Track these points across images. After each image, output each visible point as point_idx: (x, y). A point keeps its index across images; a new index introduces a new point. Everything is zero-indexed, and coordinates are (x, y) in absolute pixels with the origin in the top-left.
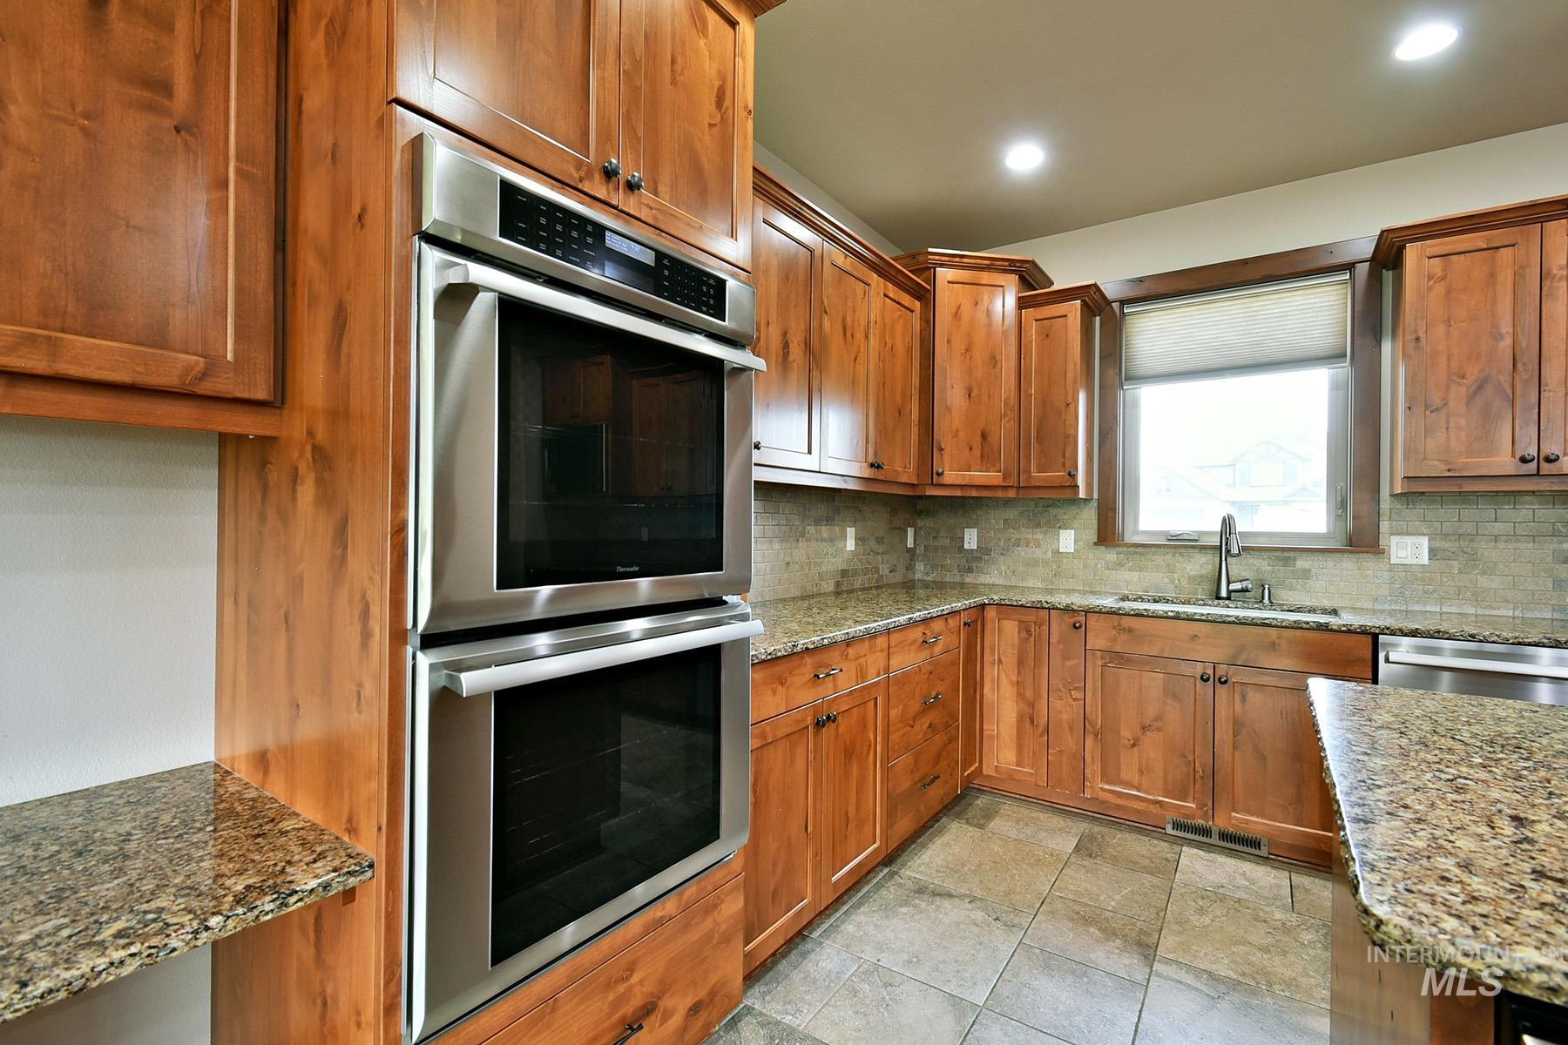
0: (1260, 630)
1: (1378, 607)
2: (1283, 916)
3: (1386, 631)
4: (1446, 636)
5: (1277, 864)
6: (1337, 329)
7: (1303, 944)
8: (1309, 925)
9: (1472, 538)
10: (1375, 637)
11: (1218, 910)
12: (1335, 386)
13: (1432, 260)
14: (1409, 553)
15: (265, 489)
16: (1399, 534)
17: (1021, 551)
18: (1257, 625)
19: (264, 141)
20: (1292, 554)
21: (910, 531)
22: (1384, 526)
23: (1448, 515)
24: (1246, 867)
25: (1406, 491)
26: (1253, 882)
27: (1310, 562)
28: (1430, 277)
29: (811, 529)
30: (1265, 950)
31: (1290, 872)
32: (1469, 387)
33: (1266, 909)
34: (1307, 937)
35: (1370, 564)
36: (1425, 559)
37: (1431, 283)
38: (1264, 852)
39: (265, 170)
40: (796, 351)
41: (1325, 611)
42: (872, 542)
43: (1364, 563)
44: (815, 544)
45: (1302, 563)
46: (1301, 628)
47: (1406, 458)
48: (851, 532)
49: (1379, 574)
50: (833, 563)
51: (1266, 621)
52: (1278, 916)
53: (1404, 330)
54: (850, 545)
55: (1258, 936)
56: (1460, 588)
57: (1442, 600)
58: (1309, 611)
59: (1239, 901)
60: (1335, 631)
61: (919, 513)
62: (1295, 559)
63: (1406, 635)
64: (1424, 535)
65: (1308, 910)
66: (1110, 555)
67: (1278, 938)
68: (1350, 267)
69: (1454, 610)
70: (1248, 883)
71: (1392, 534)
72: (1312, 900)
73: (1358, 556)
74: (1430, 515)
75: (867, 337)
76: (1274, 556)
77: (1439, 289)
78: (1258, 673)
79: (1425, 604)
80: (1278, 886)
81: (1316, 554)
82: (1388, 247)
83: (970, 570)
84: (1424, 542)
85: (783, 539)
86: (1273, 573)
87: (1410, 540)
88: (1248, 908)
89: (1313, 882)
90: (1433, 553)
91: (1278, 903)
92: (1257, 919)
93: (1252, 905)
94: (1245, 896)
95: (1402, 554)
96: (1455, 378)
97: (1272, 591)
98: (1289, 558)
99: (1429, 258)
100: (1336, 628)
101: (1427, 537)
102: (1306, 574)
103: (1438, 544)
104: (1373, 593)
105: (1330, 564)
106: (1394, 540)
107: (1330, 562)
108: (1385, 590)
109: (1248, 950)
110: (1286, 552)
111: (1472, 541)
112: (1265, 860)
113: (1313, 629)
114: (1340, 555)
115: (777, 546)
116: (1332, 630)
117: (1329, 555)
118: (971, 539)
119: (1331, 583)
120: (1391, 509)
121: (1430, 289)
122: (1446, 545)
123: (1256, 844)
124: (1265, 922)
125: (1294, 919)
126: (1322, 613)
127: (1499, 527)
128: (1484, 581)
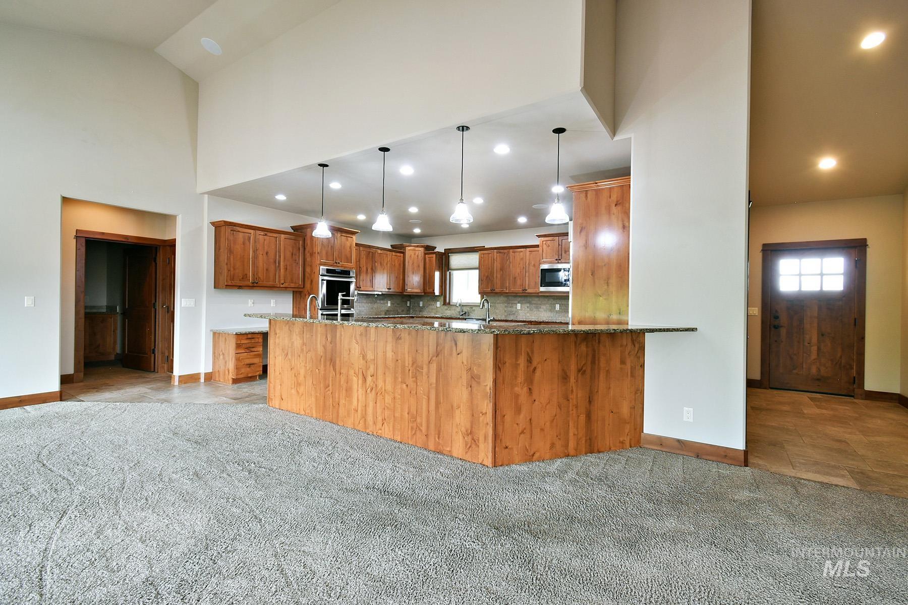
15: (301, 296)
17: (431, 307)
19: (303, 263)
21: (408, 302)
23: (492, 299)
29: (378, 301)
32: (486, 277)
39: (303, 266)
40: (369, 270)
42: (396, 304)
44: (379, 304)
45: (474, 308)
48: (389, 302)
50: (384, 308)
54: (389, 305)
56: (493, 312)
61: (411, 298)
66: (446, 307)
75: (387, 264)
76: (470, 307)
77: (483, 260)
83: (421, 311)
85: (371, 303)
86: (470, 310)
96: (484, 275)
98: (472, 307)
102: (474, 310)
111: (495, 304)
115: (369, 304)
118: (421, 305)
119: (477, 312)
121: (481, 260)
122: (492, 305)
127: (498, 301)
128: (497, 311)
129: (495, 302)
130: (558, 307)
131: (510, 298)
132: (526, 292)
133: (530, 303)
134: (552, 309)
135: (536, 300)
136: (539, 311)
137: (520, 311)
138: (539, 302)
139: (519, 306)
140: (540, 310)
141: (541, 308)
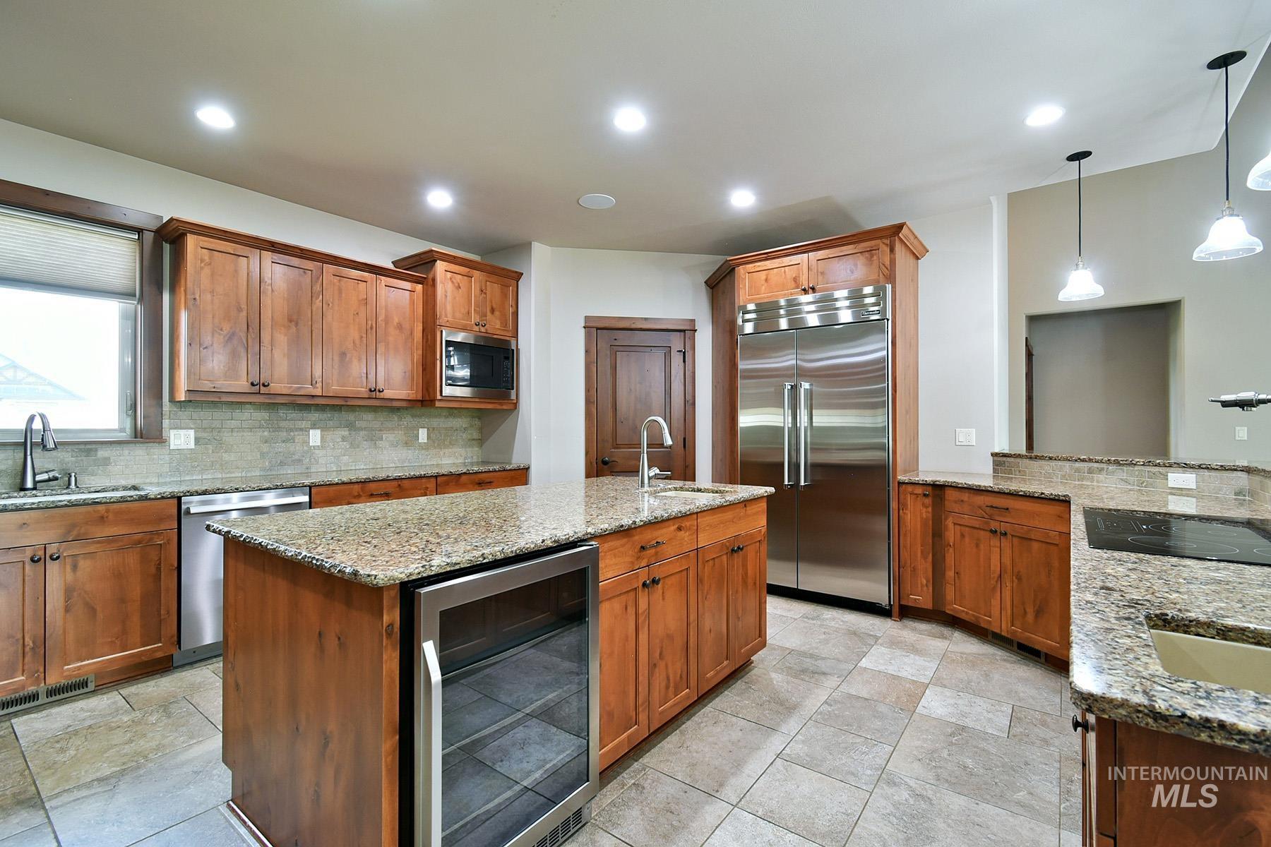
0: (90, 508)
1: (162, 480)
2: (130, 717)
3: (187, 494)
4: (223, 491)
5: (105, 690)
6: (128, 274)
7: (153, 723)
8: (150, 712)
9: (220, 430)
10: (179, 499)
11: (77, 741)
12: (124, 316)
13: (203, 250)
14: (183, 440)
16: (175, 428)
18: (88, 504)
20: (94, 446)
22: (166, 423)
23: (206, 415)
24: (81, 704)
25: (187, 399)
26: (92, 710)
27: (109, 452)
28: (202, 261)
30: (130, 741)
31: (117, 690)
32: (224, 337)
33: (114, 720)
34: (153, 719)
35: (156, 450)
36: (192, 445)
37: (202, 265)
38: (91, 686)
41: (125, 488)
43: (152, 450)
45: (102, 453)
46: (127, 501)
47: (189, 377)
49: (162, 457)
51: (96, 500)
52: (125, 719)
53: (185, 291)
55: (118, 737)
56: (212, 462)
57: (202, 471)
58: (113, 490)
59: (90, 727)
60: (153, 499)
62: (96, 450)
63: (200, 495)
64: (192, 429)
65: (144, 704)
67: (134, 730)
68: (140, 231)
69: (210, 476)
70: (89, 713)
71: (171, 429)
72: (143, 698)
73: (146, 445)
74: (195, 416)
76: (77, 449)
77: (207, 271)
78: (88, 543)
79: (192, 475)
80: (115, 703)
81: (113, 445)
82: (173, 229)
84: (192, 433)
86: (77, 462)
87: (182, 432)
88: (100, 727)
89: (138, 688)
90: (197, 440)
91: (121, 712)
92: (111, 729)
93: (102, 724)
94: (92, 722)
95: (178, 442)
96: (217, 329)
97: (78, 479)
98: (90, 450)
99: (202, 248)
100: (153, 497)
101: (193, 430)
102: (106, 461)
103: (201, 435)
104: (158, 471)
105: (126, 452)
106: (173, 432)
107: (126, 451)
108: (166, 469)
109: (118, 749)
110: (87, 446)
111: (219, 432)
112: (94, 692)
113: (136, 500)
114: (133, 445)
116: (150, 499)
117: (125, 445)
119: (127, 466)
120: (170, 411)
121: (202, 268)
122: (205, 435)
123: (84, 684)
124: (119, 727)
125: (138, 714)
126: (124, 490)
127: (234, 423)
128: (226, 457)
129: (217, 424)
130: (423, 435)
131: (282, 413)
132: (382, 395)
133: (351, 426)
134: (410, 442)
135: (367, 419)
136: (376, 447)
137: (317, 452)
138: (377, 424)
139: (315, 437)
140: (379, 443)
141: (382, 439)
